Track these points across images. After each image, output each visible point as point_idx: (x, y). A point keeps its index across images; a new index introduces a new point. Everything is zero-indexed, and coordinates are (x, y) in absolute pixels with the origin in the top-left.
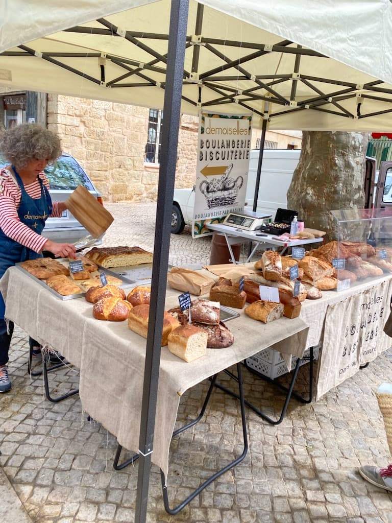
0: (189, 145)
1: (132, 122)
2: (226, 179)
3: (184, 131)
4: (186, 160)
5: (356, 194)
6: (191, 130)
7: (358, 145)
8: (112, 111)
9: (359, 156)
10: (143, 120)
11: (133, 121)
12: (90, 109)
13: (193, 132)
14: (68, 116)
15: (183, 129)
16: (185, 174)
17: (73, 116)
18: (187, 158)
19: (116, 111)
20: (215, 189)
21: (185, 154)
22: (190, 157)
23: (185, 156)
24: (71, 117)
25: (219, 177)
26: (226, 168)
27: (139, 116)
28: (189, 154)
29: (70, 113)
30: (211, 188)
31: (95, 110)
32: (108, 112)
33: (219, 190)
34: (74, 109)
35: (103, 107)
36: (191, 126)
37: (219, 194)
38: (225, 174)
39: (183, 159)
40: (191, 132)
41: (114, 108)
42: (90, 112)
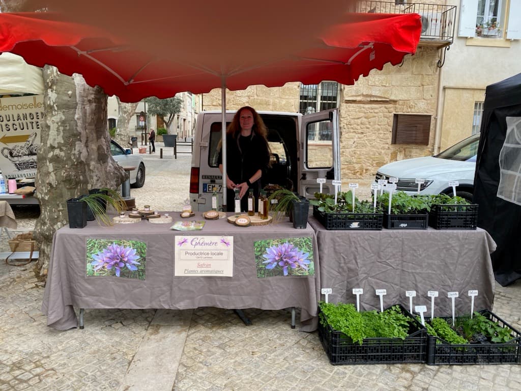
0: (358, 118)
1: (278, 103)
2: (31, 146)
3: (349, 104)
4: (354, 134)
5: (49, 152)
6: (360, 102)
7: (52, 104)
8: (256, 97)
9: (55, 115)
10: (292, 101)
11: (280, 103)
12: (233, 98)
13: (362, 105)
14: (213, 107)
15: (346, 103)
16: (353, 149)
17: (217, 106)
18: (355, 132)
19: (260, 96)
20: (20, 154)
21: (352, 128)
22: (360, 131)
23: (352, 130)
24: (215, 107)
25: (23, 144)
26: (28, 136)
27: (287, 97)
28: (359, 127)
29: (214, 104)
30: (15, 153)
31: (238, 98)
32: (251, 98)
33: (25, 155)
34: (217, 100)
35: (246, 94)
36: (358, 99)
37: (26, 158)
38: (29, 141)
39: (350, 134)
40: (359, 105)
41: (258, 94)
42: (233, 101)
